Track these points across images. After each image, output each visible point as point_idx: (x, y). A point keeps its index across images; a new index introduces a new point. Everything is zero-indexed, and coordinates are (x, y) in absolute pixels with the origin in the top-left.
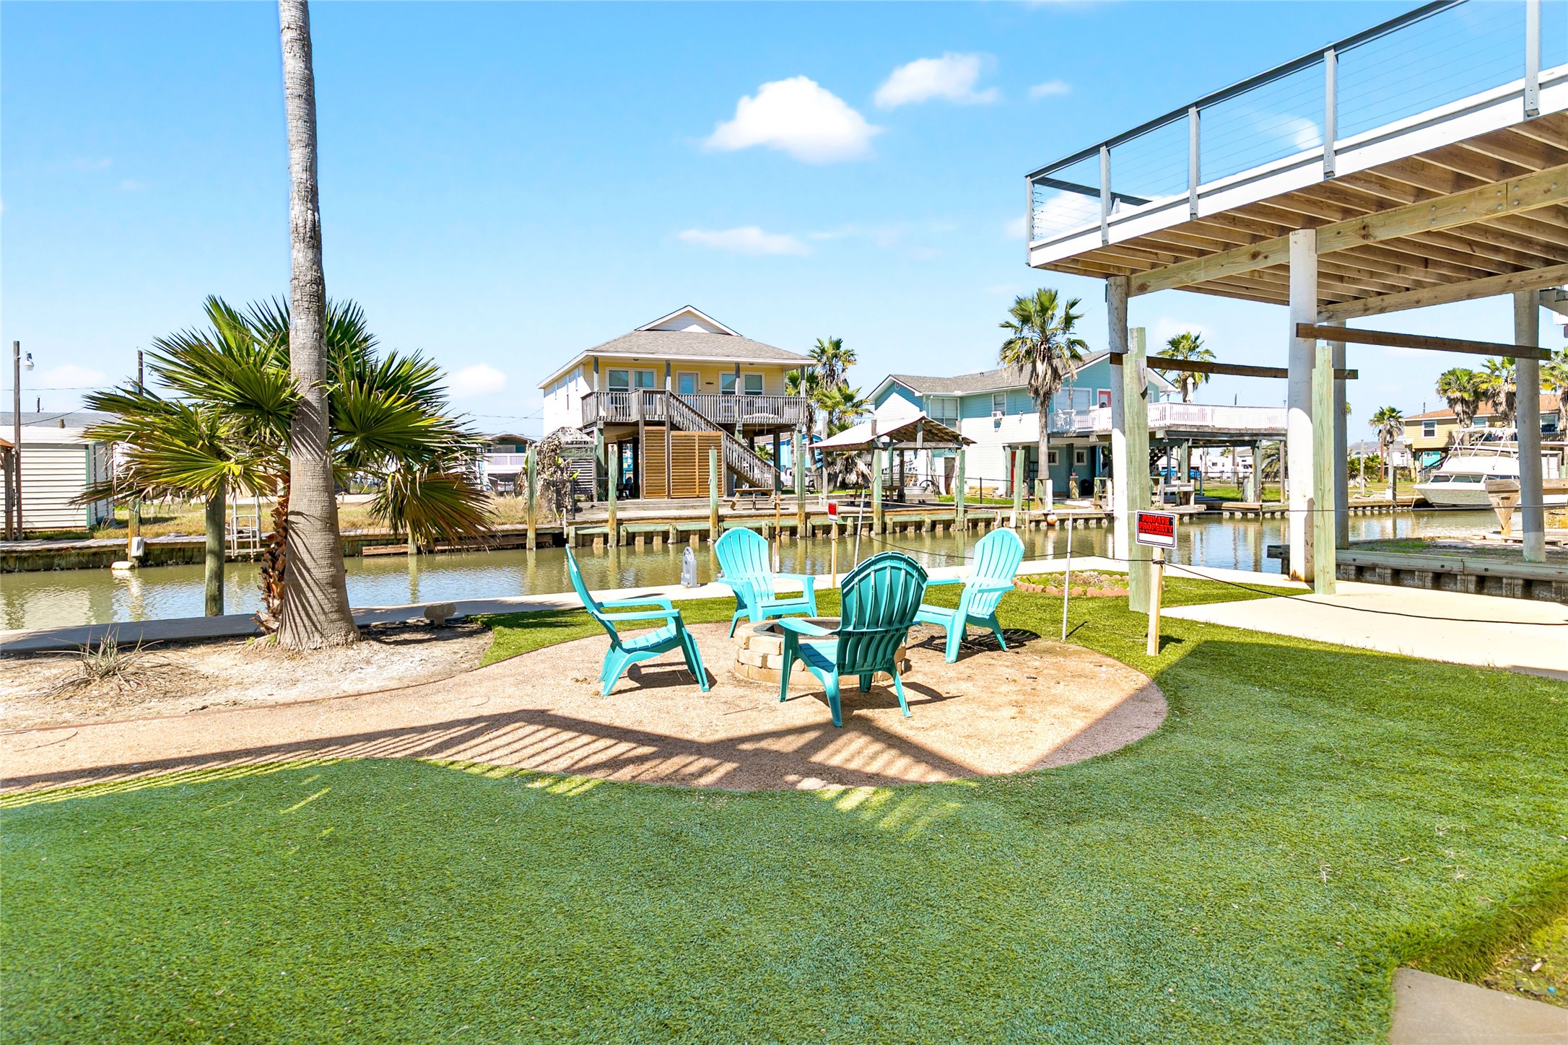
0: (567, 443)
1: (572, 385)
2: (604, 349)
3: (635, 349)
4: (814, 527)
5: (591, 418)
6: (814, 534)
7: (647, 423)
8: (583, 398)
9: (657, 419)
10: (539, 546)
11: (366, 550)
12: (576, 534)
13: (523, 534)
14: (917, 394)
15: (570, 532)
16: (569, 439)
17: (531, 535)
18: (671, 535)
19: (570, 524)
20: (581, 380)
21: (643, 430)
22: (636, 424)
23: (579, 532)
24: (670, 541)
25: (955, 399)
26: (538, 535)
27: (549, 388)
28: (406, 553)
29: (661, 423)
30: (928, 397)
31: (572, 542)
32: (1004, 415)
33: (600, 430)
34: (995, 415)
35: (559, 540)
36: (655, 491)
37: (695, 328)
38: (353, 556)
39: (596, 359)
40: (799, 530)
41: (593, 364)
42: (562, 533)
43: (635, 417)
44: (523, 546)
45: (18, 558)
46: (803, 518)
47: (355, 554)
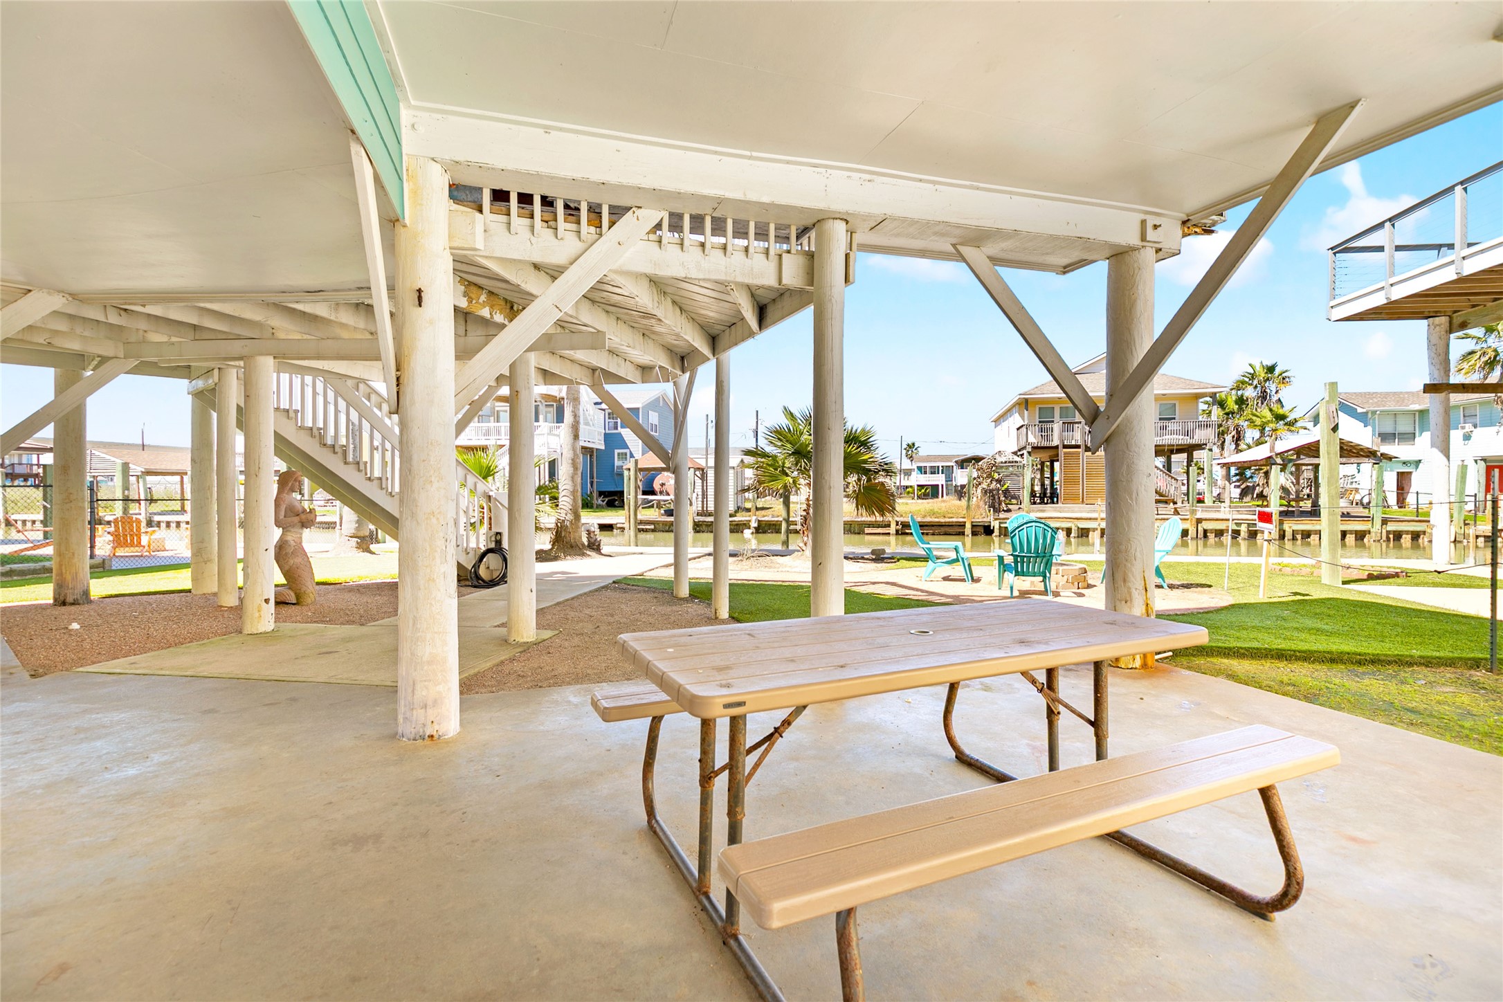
0: (1002, 463)
1: (1011, 419)
2: (1033, 392)
4: (1205, 531)
5: (1023, 444)
6: (1205, 536)
7: (1065, 447)
8: (1018, 429)
9: (1073, 443)
10: (974, 534)
11: (867, 530)
12: (1000, 527)
13: (963, 525)
14: (1360, 410)
15: (995, 525)
16: (1004, 459)
17: (968, 526)
18: (1073, 531)
19: (996, 519)
20: (1017, 415)
21: (1062, 451)
22: (1057, 447)
23: (1002, 525)
24: (1072, 535)
25: (1413, 413)
26: (973, 526)
27: (998, 421)
28: (889, 534)
29: (1078, 447)
30: (1374, 413)
31: (996, 532)
32: (1475, 426)
33: (1029, 453)
34: (1463, 428)
35: (988, 531)
36: (1072, 498)
38: (859, 533)
39: (1027, 400)
40: (1190, 532)
41: (1024, 404)
42: (990, 526)
43: (1056, 442)
44: (963, 534)
45: (707, 525)
46: (1194, 522)
47: (861, 532)
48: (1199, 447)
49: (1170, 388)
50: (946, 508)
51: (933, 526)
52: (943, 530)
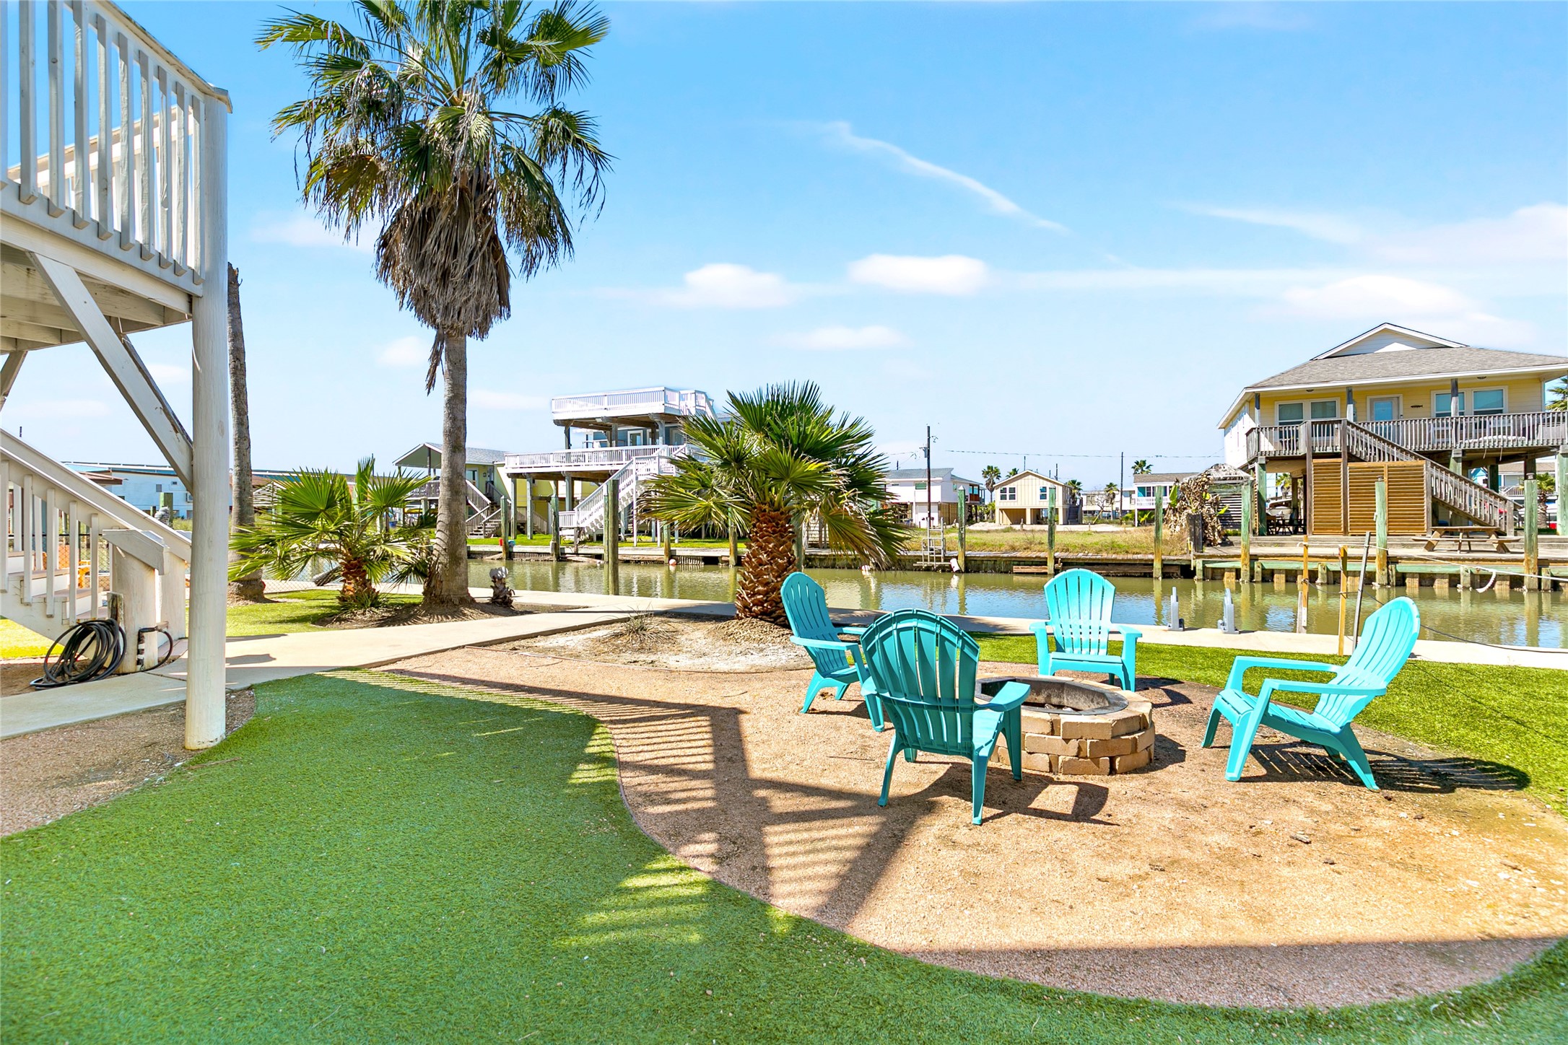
0: (1219, 479)
1: (1240, 423)
2: (1266, 383)
3: (1305, 380)
5: (1253, 454)
7: (1316, 456)
8: (1247, 434)
9: (1329, 450)
10: (1166, 576)
11: (1016, 569)
12: (1204, 567)
13: (1149, 564)
15: (1198, 564)
16: (1222, 475)
17: (1157, 565)
18: (1319, 575)
19: (1198, 557)
20: (1246, 417)
21: (1312, 463)
22: (1303, 458)
23: (1207, 565)
24: (1318, 581)
26: (1164, 566)
27: (1228, 425)
28: (1046, 573)
29: (1338, 455)
31: (1199, 575)
33: (1262, 465)
35: (1187, 572)
36: (1327, 527)
37: (1396, 347)
38: (1006, 572)
39: (1257, 396)
40: (1526, 580)
41: (1255, 400)
42: (1190, 566)
43: (1302, 450)
44: (1150, 575)
45: (820, 560)
46: (1533, 563)
47: (1008, 571)
48: (1546, 451)
49: (1490, 367)
50: (1131, 541)
51: (1107, 564)
52: (1121, 570)
